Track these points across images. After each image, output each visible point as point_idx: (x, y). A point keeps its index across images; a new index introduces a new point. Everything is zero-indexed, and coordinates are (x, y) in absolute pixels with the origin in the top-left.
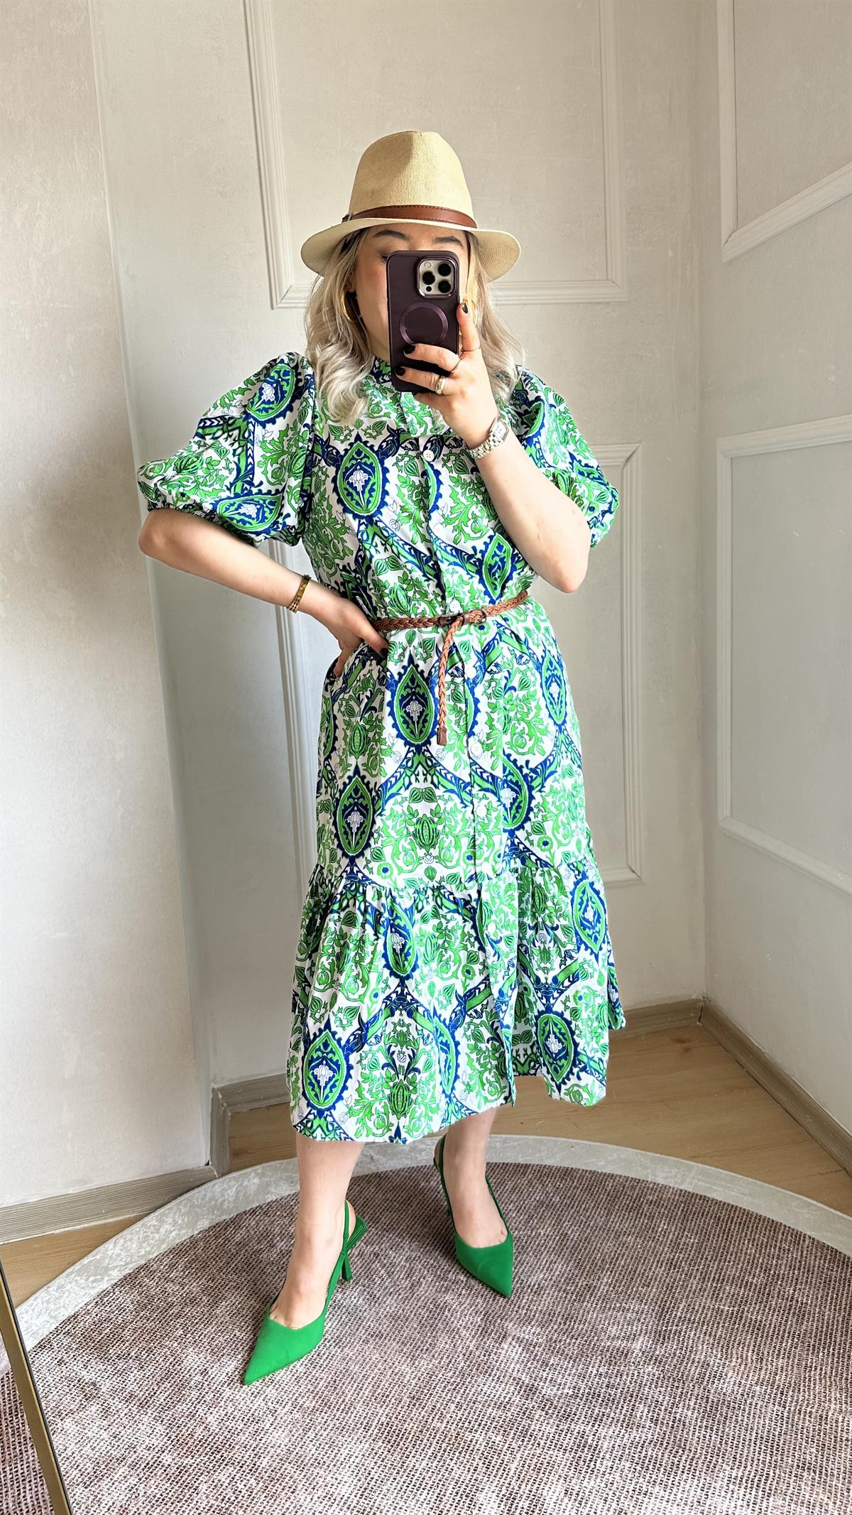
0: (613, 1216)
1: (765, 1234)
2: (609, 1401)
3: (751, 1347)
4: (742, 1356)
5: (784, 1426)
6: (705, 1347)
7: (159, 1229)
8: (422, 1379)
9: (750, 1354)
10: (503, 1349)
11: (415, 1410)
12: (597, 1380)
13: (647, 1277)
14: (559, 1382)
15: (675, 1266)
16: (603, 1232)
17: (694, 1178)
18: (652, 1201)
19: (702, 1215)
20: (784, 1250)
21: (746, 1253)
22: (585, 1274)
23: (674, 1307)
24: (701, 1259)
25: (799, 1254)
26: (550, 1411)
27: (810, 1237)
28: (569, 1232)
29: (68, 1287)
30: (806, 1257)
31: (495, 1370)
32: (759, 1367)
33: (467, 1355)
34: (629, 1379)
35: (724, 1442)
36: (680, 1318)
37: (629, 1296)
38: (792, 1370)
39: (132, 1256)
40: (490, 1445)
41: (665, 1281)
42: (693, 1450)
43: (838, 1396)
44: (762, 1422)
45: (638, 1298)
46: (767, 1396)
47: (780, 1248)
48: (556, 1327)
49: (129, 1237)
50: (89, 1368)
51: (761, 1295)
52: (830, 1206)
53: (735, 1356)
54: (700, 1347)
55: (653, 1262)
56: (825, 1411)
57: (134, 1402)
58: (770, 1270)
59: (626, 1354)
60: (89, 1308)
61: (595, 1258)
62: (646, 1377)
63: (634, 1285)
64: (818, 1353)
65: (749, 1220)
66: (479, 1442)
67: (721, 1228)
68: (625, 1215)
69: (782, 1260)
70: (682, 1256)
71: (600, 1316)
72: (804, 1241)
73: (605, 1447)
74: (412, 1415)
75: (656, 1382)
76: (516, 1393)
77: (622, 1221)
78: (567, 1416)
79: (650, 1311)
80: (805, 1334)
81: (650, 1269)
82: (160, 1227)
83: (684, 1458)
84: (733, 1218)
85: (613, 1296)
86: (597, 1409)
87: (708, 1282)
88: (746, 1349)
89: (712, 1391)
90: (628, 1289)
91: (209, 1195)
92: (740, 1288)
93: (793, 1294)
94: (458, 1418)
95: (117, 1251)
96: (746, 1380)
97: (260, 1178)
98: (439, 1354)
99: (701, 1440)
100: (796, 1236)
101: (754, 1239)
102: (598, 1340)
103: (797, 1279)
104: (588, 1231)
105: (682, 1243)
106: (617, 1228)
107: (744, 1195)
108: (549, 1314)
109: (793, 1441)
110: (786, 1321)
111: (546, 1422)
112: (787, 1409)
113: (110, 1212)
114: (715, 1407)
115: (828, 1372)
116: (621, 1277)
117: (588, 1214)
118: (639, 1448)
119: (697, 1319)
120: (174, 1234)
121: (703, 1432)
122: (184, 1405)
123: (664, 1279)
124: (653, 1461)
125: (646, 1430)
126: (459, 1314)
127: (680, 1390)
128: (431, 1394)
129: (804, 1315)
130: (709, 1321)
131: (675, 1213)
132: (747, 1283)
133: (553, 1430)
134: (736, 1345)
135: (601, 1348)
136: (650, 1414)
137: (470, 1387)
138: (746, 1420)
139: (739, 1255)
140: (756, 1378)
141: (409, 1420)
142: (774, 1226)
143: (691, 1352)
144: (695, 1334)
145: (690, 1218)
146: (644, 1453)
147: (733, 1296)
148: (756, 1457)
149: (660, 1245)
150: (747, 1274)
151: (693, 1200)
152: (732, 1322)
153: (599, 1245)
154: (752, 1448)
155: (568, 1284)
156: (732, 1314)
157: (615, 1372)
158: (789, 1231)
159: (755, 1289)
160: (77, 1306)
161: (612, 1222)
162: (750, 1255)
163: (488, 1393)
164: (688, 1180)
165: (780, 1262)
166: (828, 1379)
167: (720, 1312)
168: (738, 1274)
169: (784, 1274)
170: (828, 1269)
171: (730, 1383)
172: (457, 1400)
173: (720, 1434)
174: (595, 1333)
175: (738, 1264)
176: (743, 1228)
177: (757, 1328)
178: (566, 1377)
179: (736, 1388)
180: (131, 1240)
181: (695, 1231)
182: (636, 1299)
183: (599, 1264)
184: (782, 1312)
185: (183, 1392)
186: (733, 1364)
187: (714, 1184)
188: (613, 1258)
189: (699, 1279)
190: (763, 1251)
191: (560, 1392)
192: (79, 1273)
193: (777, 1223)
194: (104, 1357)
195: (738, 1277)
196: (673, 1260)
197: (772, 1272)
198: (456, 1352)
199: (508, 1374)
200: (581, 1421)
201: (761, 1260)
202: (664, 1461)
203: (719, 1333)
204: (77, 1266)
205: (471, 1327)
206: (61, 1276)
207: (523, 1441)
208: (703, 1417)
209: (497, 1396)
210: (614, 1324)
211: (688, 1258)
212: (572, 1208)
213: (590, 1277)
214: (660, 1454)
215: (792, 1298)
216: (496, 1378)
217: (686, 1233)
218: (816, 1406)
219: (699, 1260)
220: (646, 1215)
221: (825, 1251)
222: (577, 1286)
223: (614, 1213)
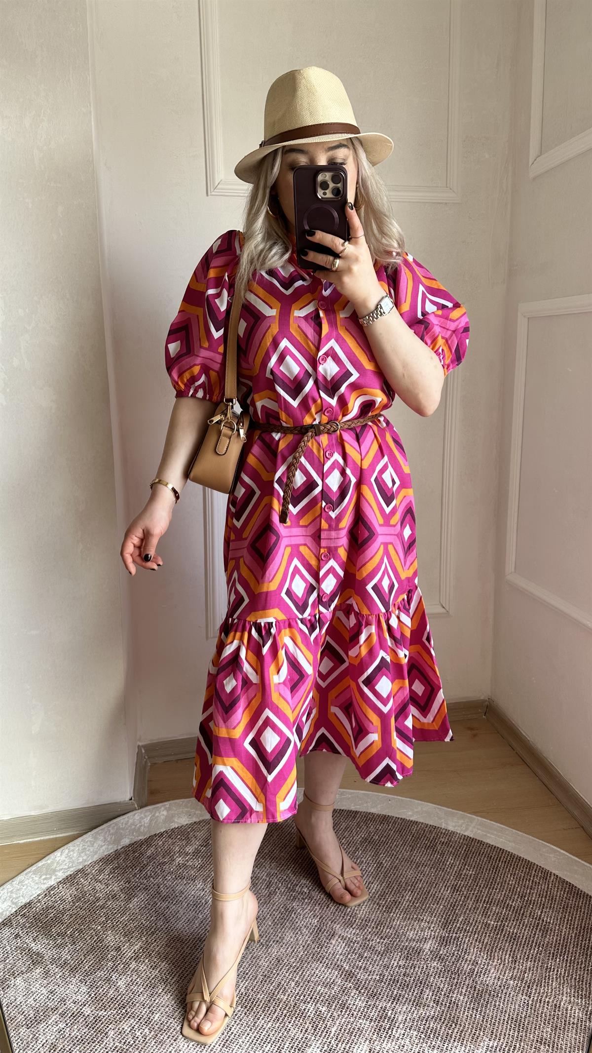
0: (415, 852)
1: (522, 871)
2: (405, 986)
3: (508, 952)
4: (501, 958)
5: (529, 1011)
6: (475, 950)
7: (93, 844)
8: (272, 962)
9: (507, 957)
10: (331, 944)
11: (266, 985)
12: (397, 970)
13: (437, 897)
14: (370, 970)
15: (458, 890)
16: (408, 863)
17: (474, 827)
18: (444, 842)
19: (479, 855)
20: (536, 883)
21: (508, 884)
22: (393, 893)
23: (455, 920)
24: (476, 886)
25: (546, 886)
26: (363, 991)
27: (554, 875)
28: (384, 862)
29: (26, 882)
30: (551, 889)
31: (325, 959)
32: (513, 967)
33: (306, 947)
34: (420, 970)
35: (485, 1020)
36: (459, 928)
37: (424, 910)
38: (537, 970)
39: (73, 862)
40: (319, 1014)
41: (449, 901)
42: (463, 1025)
43: (569, 990)
44: (513, 1007)
45: (430, 912)
46: (518, 989)
47: (533, 881)
48: (370, 930)
49: (72, 848)
50: (37, 941)
51: (517, 915)
52: (571, 853)
53: (496, 958)
54: (472, 950)
55: (442, 886)
56: (559, 1002)
57: (67, 968)
58: (525, 897)
59: (419, 952)
60: (40, 898)
61: (401, 881)
62: (432, 970)
63: (428, 902)
64: (556, 958)
65: (513, 860)
66: (310, 1011)
67: (492, 864)
68: (424, 851)
69: (534, 890)
70: (463, 883)
71: (402, 923)
72: (550, 877)
73: (400, 1019)
74: (264, 989)
75: (439, 974)
76: (339, 976)
77: (421, 855)
78: (373, 995)
79: (438, 922)
80: (547, 945)
81: (440, 891)
82: (94, 842)
83: (456, 1031)
84: (501, 857)
85: (412, 909)
86: (395, 991)
87: (480, 903)
88: (504, 953)
89: (479, 982)
90: (423, 905)
91: (131, 821)
92: (503, 908)
93: (541, 915)
94: (297, 992)
95: (63, 858)
96: (504, 976)
97: (167, 811)
98: (286, 945)
99: (469, 1018)
100: (544, 873)
101: (515, 874)
102: (399, 941)
103: (544, 905)
104: (397, 862)
105: (463, 874)
106: (417, 860)
107: (509, 841)
108: (366, 921)
109: (535, 1022)
110: (535, 934)
111: (359, 998)
112: (532, 998)
113: (60, 830)
114: (480, 994)
115: (563, 973)
116: (419, 896)
117: (398, 849)
118: (424, 1021)
119: (471, 929)
120: (104, 848)
121: (470, 1012)
122: (102, 972)
123: (449, 899)
124: (434, 1031)
125: (430, 1008)
126: (302, 916)
127: (456, 981)
128: (278, 974)
129: (547, 931)
130: (479, 932)
131: (459, 852)
132: (508, 905)
133: (364, 1005)
134: (497, 950)
135: (401, 947)
136: (434, 997)
137: (306, 970)
138: (501, 1005)
139: (503, 884)
140: (511, 975)
141: (261, 992)
142: (529, 865)
143: (465, 953)
144: (469, 941)
145: (470, 856)
146: (427, 1025)
147: (497, 914)
148: (507, 1032)
149: (448, 875)
150: (509, 898)
151: (473, 844)
152: (496, 933)
153: (404, 872)
154: (505, 1026)
155: (380, 899)
156: (496, 927)
157: (410, 965)
158: (539, 869)
159: (513, 910)
160: (32, 896)
161: (415, 856)
162: (511, 885)
163: (319, 975)
164: (470, 828)
165: (532, 891)
166: (562, 978)
167: (487, 926)
168: (502, 899)
169: (534, 900)
170: (566, 898)
171: (490, 978)
172: (297, 979)
173: (482, 1014)
174: (398, 936)
175: (502, 891)
176: (507, 866)
177: (513, 938)
178: (375, 966)
179: (496, 982)
180: (73, 850)
181: (473, 866)
182: (428, 912)
183: (403, 886)
184: (532, 928)
185: (102, 963)
186: (495, 964)
187: (489, 833)
188: (414, 882)
189: (474, 901)
190: (521, 883)
191: (370, 977)
192: (35, 873)
193: (532, 863)
194: (48, 935)
195: (502, 901)
196: (456, 886)
197: (526, 898)
198: (298, 944)
199: (334, 963)
200: (384, 999)
201: (519, 890)
202: (442, 1032)
203: (486, 941)
204: (34, 868)
205: (310, 927)
206: (22, 874)
207: (341, 1011)
208: (471, 1001)
209: (325, 977)
210: (411, 930)
211: (467, 885)
212: (387, 844)
213: (396, 895)
214: (439, 1026)
215: (540, 918)
216: (325, 965)
217: (466, 867)
218: (552, 998)
219: (475, 887)
220: (439, 852)
221: (565, 885)
222: (387, 901)
223: (416, 850)
